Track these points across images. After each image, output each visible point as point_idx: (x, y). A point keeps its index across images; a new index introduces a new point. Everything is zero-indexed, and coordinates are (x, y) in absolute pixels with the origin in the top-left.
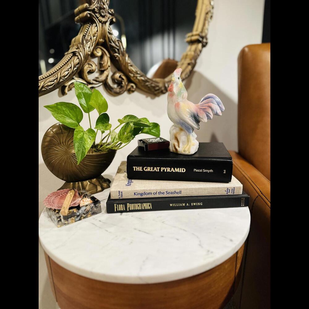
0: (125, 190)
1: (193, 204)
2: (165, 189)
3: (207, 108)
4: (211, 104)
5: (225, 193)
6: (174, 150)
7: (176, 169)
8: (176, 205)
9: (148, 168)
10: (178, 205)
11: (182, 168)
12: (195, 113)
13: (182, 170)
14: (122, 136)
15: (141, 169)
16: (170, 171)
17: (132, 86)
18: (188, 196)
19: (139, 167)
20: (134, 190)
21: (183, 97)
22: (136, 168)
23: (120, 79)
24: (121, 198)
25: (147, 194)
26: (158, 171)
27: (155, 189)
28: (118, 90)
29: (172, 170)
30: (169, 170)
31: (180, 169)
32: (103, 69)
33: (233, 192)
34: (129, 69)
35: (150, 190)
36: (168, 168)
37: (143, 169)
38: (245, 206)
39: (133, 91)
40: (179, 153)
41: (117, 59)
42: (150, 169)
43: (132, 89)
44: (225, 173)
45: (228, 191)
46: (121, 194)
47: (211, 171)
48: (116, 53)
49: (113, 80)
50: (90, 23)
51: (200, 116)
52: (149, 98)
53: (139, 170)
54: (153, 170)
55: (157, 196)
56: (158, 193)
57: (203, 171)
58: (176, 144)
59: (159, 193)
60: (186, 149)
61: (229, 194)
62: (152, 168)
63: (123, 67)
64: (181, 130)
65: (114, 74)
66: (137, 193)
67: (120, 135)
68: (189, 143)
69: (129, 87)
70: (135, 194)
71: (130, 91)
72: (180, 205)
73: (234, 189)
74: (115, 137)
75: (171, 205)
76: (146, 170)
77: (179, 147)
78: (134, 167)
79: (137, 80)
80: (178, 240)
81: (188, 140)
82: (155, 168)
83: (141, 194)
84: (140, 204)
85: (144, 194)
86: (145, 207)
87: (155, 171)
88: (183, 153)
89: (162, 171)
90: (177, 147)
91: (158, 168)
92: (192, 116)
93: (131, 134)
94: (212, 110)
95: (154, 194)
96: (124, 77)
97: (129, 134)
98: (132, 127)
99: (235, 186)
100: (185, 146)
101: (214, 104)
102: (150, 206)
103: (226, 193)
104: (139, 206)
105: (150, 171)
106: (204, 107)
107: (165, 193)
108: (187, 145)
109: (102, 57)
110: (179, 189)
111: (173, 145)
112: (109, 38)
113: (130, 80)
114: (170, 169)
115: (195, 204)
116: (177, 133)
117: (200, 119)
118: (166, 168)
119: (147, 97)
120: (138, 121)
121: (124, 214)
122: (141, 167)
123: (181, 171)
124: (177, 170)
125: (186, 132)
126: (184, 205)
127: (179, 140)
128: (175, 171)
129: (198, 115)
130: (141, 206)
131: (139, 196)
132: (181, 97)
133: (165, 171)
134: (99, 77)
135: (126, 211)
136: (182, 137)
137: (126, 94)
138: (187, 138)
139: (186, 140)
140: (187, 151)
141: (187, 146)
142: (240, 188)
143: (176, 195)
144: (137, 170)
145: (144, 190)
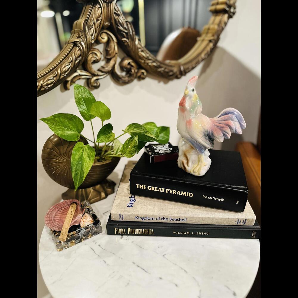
0: (126, 213)
1: (199, 233)
2: (169, 216)
3: (225, 126)
4: (231, 121)
5: (235, 224)
6: (183, 167)
7: (182, 192)
8: (180, 233)
9: (152, 187)
10: (182, 233)
11: (189, 192)
12: (209, 132)
13: (190, 195)
14: (125, 150)
15: (144, 187)
16: (176, 194)
17: (143, 73)
18: (193, 223)
19: (142, 186)
20: (135, 214)
21: (196, 113)
22: (139, 186)
23: (129, 67)
24: (122, 220)
25: (149, 219)
26: (163, 191)
27: (158, 214)
28: (127, 79)
29: (178, 193)
30: (174, 192)
31: (188, 193)
32: (109, 57)
33: (244, 223)
34: (139, 55)
35: (152, 215)
36: (174, 191)
37: (146, 187)
38: (256, 238)
39: (143, 79)
40: (188, 172)
41: (126, 44)
42: (155, 189)
43: (142, 76)
44: (237, 203)
45: (239, 222)
46: (121, 217)
47: (222, 200)
48: (124, 37)
49: (122, 68)
50: (93, 4)
51: (216, 134)
52: (162, 84)
53: (142, 188)
54: (157, 190)
55: (160, 221)
56: (161, 219)
57: (213, 198)
58: (185, 161)
59: (163, 219)
60: (196, 170)
61: (239, 224)
62: (156, 188)
63: (133, 54)
64: (192, 148)
65: (123, 60)
66: (138, 217)
67: (124, 149)
68: (200, 163)
69: (139, 74)
70: (136, 218)
71: (140, 78)
72: (184, 233)
73: (246, 221)
74: (118, 149)
75: (174, 233)
76: (150, 189)
77: (188, 165)
78: (138, 185)
79: (148, 67)
80: (176, 285)
81: (199, 160)
82: (160, 188)
83: (143, 219)
84: (141, 230)
85: (146, 218)
86: (146, 232)
87: (160, 191)
88: (192, 173)
89: (167, 192)
90: (186, 166)
91: (163, 189)
92: (205, 135)
93: (135, 149)
94: (231, 128)
95: (157, 219)
96: (133, 64)
97: (133, 149)
98: (136, 142)
99: (246, 218)
100: (196, 166)
101: (234, 121)
102: (151, 232)
103: (237, 223)
104: (140, 231)
105: (154, 190)
106: (221, 125)
107: (169, 219)
108: (198, 165)
109: (108, 43)
110: (184, 217)
111: (181, 163)
112: (115, 20)
113: (140, 67)
114: (176, 191)
115: (200, 233)
116: (187, 151)
117: (215, 138)
118: (172, 190)
119: (159, 82)
120: (143, 133)
121: (125, 237)
122: (144, 186)
123: (188, 195)
124: (184, 194)
125: (197, 151)
126: (188, 233)
127: (189, 158)
128: (181, 195)
129: (212, 134)
130: (142, 231)
131: (141, 220)
132: (195, 112)
133: (171, 193)
134: (105, 67)
135: (127, 234)
136: (193, 156)
137: (136, 81)
138: (197, 157)
139: (197, 159)
140: (196, 173)
141: (197, 167)
142: (252, 220)
143: (180, 222)
144: (140, 188)
145: (146, 215)
